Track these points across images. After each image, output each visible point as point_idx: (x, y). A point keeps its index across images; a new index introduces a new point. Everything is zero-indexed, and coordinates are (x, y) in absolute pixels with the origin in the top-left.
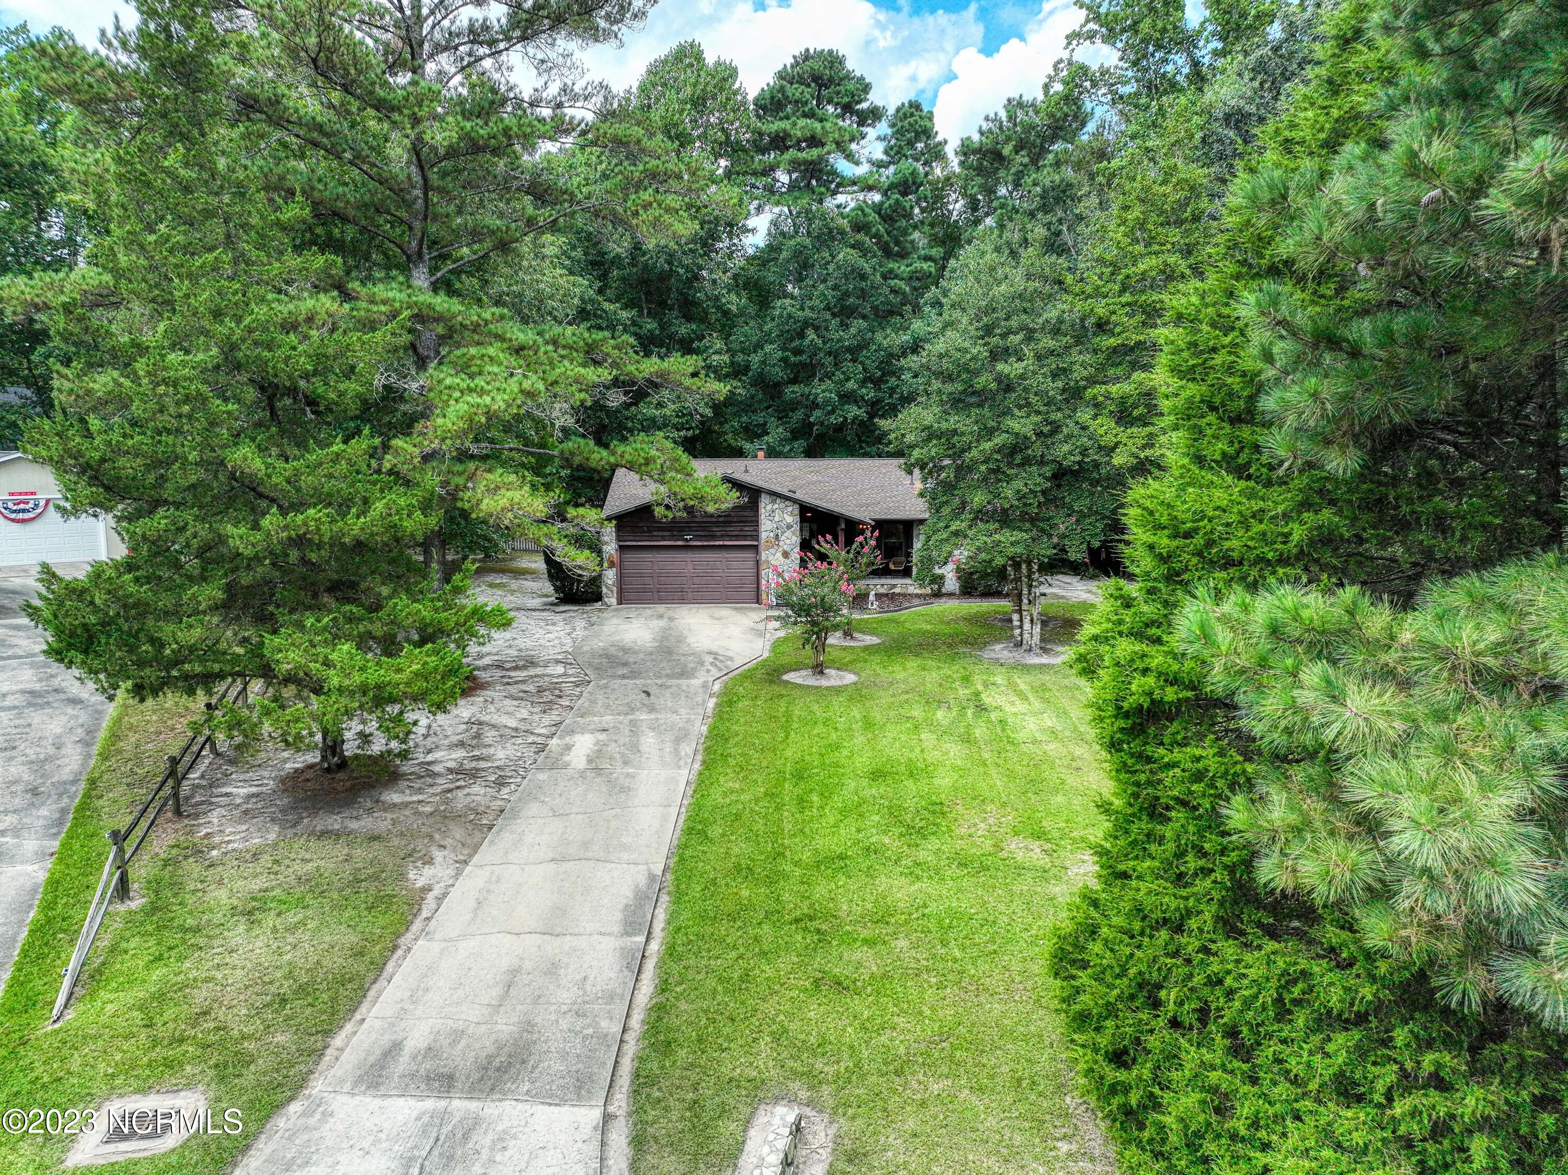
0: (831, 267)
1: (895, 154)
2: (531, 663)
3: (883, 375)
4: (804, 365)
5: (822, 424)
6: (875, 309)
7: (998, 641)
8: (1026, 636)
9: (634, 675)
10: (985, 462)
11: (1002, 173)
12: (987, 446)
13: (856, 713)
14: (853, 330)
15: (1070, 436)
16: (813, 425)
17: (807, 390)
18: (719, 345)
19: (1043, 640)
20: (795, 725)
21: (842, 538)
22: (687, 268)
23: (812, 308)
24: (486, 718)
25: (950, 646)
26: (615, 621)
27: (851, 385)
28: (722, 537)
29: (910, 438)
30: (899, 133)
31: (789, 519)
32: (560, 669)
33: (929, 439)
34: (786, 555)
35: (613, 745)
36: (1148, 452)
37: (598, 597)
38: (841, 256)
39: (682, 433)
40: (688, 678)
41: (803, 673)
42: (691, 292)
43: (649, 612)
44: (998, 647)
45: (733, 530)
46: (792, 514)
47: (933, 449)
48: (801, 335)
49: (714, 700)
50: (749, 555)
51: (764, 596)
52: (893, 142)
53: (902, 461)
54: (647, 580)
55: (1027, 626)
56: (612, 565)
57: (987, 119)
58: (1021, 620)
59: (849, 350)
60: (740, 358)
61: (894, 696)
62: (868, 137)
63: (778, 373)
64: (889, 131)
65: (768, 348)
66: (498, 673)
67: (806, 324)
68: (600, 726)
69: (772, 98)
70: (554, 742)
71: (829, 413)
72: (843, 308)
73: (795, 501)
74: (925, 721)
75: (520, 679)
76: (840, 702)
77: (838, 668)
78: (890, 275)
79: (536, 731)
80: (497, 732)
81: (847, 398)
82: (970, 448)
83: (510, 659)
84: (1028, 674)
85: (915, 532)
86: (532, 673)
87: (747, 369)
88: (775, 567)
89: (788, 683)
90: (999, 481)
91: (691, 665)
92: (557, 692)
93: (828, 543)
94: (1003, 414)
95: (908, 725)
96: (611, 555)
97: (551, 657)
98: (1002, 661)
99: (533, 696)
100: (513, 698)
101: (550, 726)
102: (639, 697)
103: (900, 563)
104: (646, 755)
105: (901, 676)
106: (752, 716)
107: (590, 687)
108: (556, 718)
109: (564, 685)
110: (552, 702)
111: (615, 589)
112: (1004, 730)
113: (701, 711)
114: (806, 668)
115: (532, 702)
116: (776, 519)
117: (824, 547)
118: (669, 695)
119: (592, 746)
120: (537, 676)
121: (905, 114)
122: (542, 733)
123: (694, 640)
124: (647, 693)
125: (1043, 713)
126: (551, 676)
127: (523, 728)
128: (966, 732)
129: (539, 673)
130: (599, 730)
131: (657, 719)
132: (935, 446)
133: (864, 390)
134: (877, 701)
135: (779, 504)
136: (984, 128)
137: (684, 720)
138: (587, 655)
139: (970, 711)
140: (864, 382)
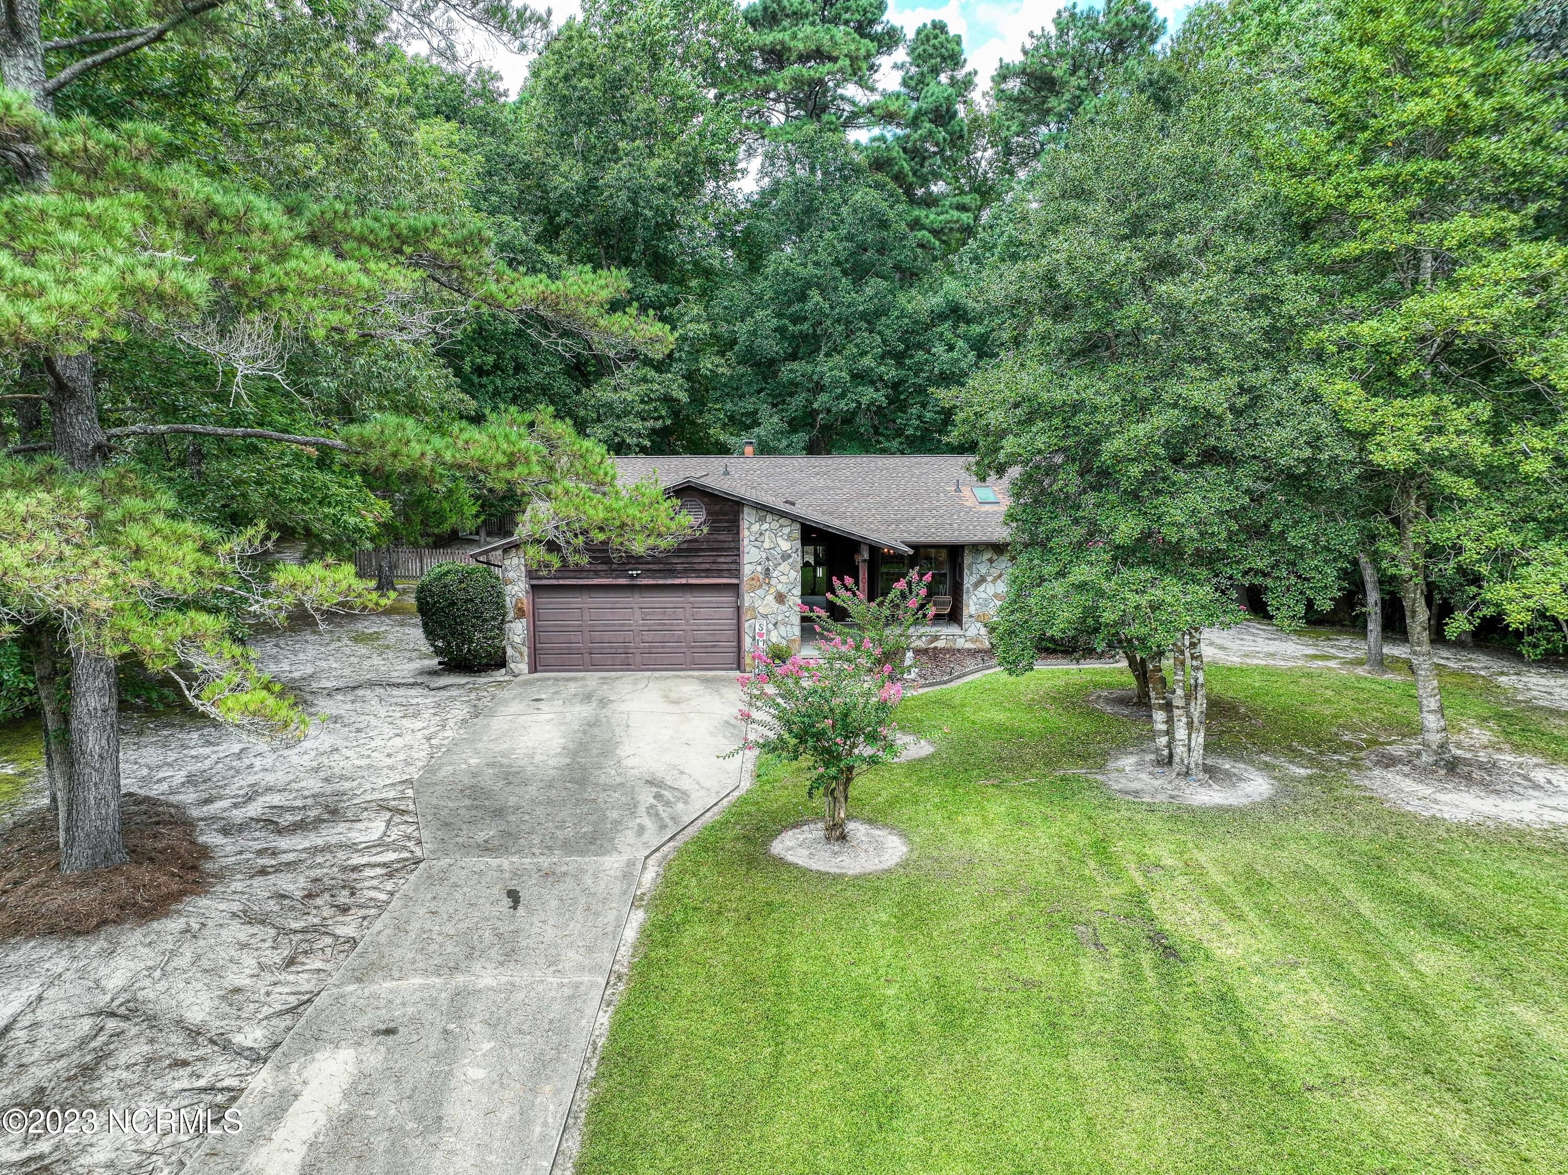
1: (915, 85)
3: (908, 347)
4: (804, 337)
5: (829, 411)
6: (897, 267)
7: (1122, 747)
8: (1180, 750)
9: (505, 843)
10: (1136, 460)
11: (1053, 102)
12: (1139, 431)
13: (919, 968)
14: (869, 291)
16: (817, 412)
17: (809, 368)
18: (696, 310)
19: (1209, 752)
20: (797, 1014)
21: (864, 575)
22: (658, 211)
23: (817, 264)
25: (1050, 762)
26: (516, 707)
27: (867, 361)
28: (686, 572)
29: (996, 418)
30: (919, 58)
31: (785, 546)
33: (1029, 420)
34: (780, 598)
35: (390, 1091)
36: (1438, 441)
37: (501, 663)
38: (858, 197)
39: (650, 424)
40: (602, 851)
41: (809, 833)
42: (662, 244)
43: (572, 687)
44: (1128, 762)
45: (702, 561)
46: (789, 538)
47: (1040, 437)
48: (803, 297)
49: (639, 916)
50: (726, 599)
51: (747, 659)
52: (914, 70)
53: (972, 459)
54: (573, 637)
55: (1181, 733)
56: (520, 613)
57: (1031, 35)
58: (1170, 721)
59: (864, 316)
60: (723, 329)
61: (982, 905)
63: (771, 346)
64: (908, 59)
65: (760, 314)
67: (808, 285)
68: (384, 1017)
69: (764, 10)
70: (261, 1079)
71: (838, 397)
72: (856, 264)
73: (794, 518)
74: (1065, 997)
75: (291, 857)
76: (885, 925)
77: (871, 822)
78: (916, 224)
79: (238, 1039)
80: (146, 1048)
81: (862, 378)
82: (1109, 435)
83: (299, 803)
84: (1208, 835)
85: (967, 560)
86: (320, 842)
87: (734, 342)
88: (765, 616)
89: (780, 863)
90: (1159, 492)
91: (614, 815)
92: (343, 897)
93: (847, 589)
94: (1165, 375)
95: (1035, 1016)
96: (519, 600)
97: (376, 796)
98: (1147, 799)
99: (292, 908)
100: (249, 918)
101: (280, 1014)
102: (495, 910)
103: (943, 603)
104: (449, 1140)
105: (983, 842)
106: (709, 978)
107: (412, 878)
108: (305, 982)
109: (369, 872)
110: (320, 930)
111: (525, 650)
112: (1242, 1033)
113: (607, 958)
114: (814, 821)
115: (283, 931)
116: (767, 545)
117: (842, 598)
118: (554, 904)
119: (339, 1096)
120: (327, 848)
121: (927, 36)
122: (249, 1043)
123: (630, 751)
124: (514, 897)
125: (1295, 966)
126: (352, 847)
127: (215, 1025)
128: (1164, 1043)
129: (333, 840)
130: (377, 1033)
131: (512, 987)
132: (1043, 431)
133: (883, 368)
134: (954, 924)
135: (770, 523)
136: (1028, 46)
137: (568, 991)
138: (440, 789)
139: (1146, 959)
140: (883, 357)
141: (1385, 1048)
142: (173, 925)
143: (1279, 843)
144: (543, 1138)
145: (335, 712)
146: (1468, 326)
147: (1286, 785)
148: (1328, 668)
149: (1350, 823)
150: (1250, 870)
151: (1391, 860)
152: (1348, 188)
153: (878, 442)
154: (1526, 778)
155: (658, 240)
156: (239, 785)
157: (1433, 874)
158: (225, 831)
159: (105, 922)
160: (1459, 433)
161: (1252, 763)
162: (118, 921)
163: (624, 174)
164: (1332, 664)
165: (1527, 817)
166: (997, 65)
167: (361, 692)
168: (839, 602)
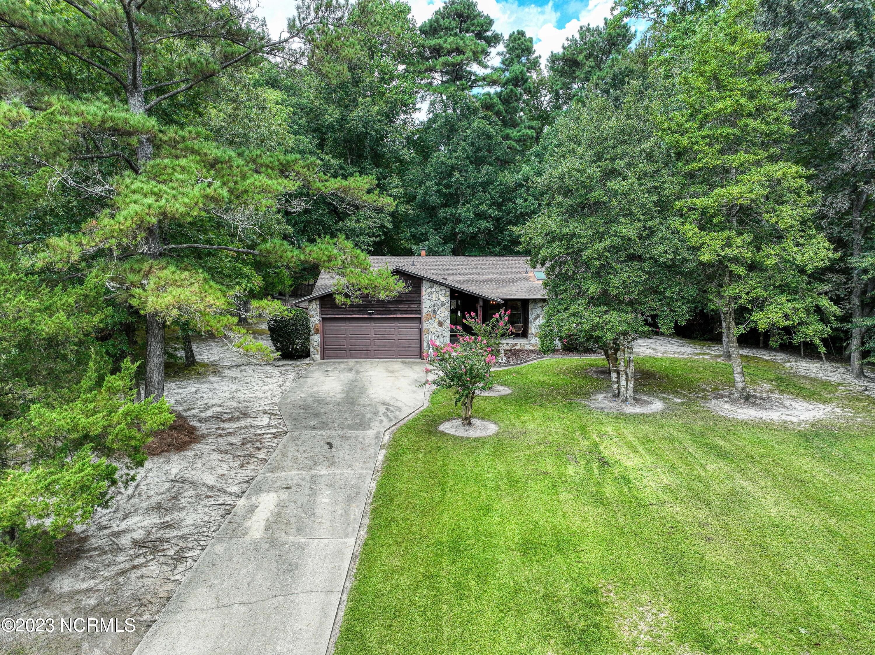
0: (469, 131)
1: (507, 63)
2: (245, 414)
3: (503, 201)
4: (451, 195)
5: (463, 233)
6: (497, 159)
7: (598, 391)
8: (623, 390)
9: (322, 426)
10: (598, 259)
11: (578, 73)
12: (600, 246)
13: (501, 468)
14: (484, 172)
15: (663, 239)
16: (458, 233)
17: (454, 211)
18: (397, 181)
19: (635, 391)
20: (451, 483)
21: (480, 312)
22: (377, 131)
23: (457, 158)
24: (189, 475)
25: (564, 396)
26: (317, 374)
27: (483, 207)
28: (396, 312)
29: (538, 240)
30: (511, 50)
31: (443, 299)
32: (265, 420)
33: (553, 241)
34: (441, 324)
35: (292, 506)
36: (727, 251)
37: (307, 354)
38: (475, 124)
39: (373, 239)
40: (365, 429)
41: (455, 423)
42: (379, 148)
43: (342, 366)
44: (600, 397)
45: (403, 306)
46: (445, 295)
47: (557, 249)
48: (450, 175)
49: (383, 452)
50: (415, 324)
51: (425, 353)
52: (508, 56)
53: (529, 258)
54: (341, 342)
55: (623, 382)
56: (317, 331)
57: (567, 39)
58: (618, 378)
59: (481, 184)
60: (410, 190)
61: (529, 448)
62: (491, 55)
63: (434, 200)
64: (505, 50)
65: (428, 184)
66: (216, 424)
67: (453, 168)
68: (285, 483)
69: (431, 26)
70: (241, 502)
71: (468, 226)
72: (477, 158)
73: (447, 286)
74: (560, 477)
75: (231, 430)
76: (487, 455)
77: (482, 419)
78: (507, 137)
79: (228, 490)
80: (194, 492)
81: (480, 216)
82: (586, 248)
83: (228, 411)
84: (631, 424)
85: (531, 307)
86: (242, 425)
87: (415, 197)
88: (433, 333)
89: (443, 433)
90: (608, 273)
91: (369, 416)
92: (257, 445)
93: (472, 318)
94: (611, 222)
95: (547, 483)
96: (316, 325)
97: (262, 408)
98: (606, 411)
99: (237, 448)
100: (220, 451)
101: (243, 483)
102: (323, 449)
103: (520, 328)
104: (319, 520)
105: (531, 426)
106: (415, 471)
107: (285, 438)
108: (250, 473)
109: (265, 436)
110: (251, 456)
111: (319, 349)
112: (629, 488)
113: (372, 465)
114: (457, 419)
115: (234, 456)
116: (434, 299)
117: (469, 322)
118: (347, 447)
119: (273, 507)
120: (245, 428)
121: (515, 38)
122: (233, 491)
123: (373, 392)
124: (330, 445)
125: (656, 468)
126: (257, 427)
127: (218, 486)
128: (597, 491)
129: (248, 424)
130: (283, 488)
131: (334, 475)
132: (558, 246)
133: (491, 211)
134: (516, 454)
135: (436, 288)
136: (566, 45)
137: (357, 476)
138: (289, 406)
139: (595, 466)
140: (491, 205)
141: (685, 493)
142: (190, 453)
143: (661, 427)
144: (355, 519)
145: (234, 376)
146: (741, 201)
147: (670, 406)
148: (704, 359)
149: (695, 420)
150: (646, 435)
151: (708, 433)
152: (694, 140)
153: (489, 249)
154: (780, 403)
155: (377, 146)
156: (200, 404)
157: (725, 438)
158: (200, 421)
159: (163, 451)
160: (737, 247)
161: (657, 397)
162: (168, 451)
163: (361, 114)
164: (706, 357)
165: (774, 418)
166: (550, 54)
167: (244, 368)
168: (468, 324)
